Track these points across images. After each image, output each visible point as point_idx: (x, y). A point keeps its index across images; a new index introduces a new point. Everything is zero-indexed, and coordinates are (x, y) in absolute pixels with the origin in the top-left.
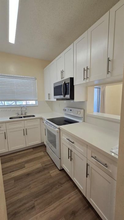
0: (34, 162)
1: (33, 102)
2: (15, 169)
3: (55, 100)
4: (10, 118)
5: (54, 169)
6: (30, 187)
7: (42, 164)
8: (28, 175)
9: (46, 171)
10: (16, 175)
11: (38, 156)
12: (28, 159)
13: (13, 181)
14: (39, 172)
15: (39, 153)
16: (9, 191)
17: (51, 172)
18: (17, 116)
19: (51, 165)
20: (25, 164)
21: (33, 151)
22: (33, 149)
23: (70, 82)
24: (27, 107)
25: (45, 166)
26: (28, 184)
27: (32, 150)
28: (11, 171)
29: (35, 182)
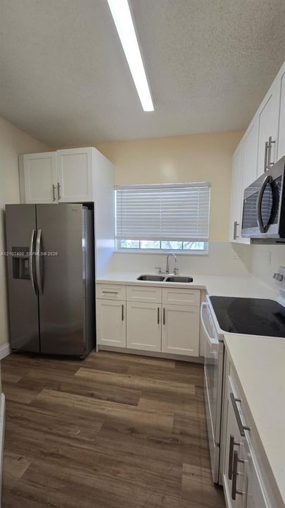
0: (162, 403)
1: (199, 246)
2: (117, 397)
3: (248, 242)
4: (141, 278)
5: (201, 465)
6: (118, 472)
7: (175, 421)
8: (133, 431)
9: (174, 454)
10: (113, 414)
11: (180, 390)
12: (153, 385)
13: (100, 425)
14: (159, 442)
15: (185, 385)
16: (82, 446)
17: (187, 467)
18: (157, 274)
19: (196, 442)
20: (140, 397)
21: (172, 370)
22: (176, 365)
23: (283, 174)
24: (183, 255)
25: (182, 433)
26: (119, 459)
27: (172, 365)
28: (110, 396)
29: (136, 465)
